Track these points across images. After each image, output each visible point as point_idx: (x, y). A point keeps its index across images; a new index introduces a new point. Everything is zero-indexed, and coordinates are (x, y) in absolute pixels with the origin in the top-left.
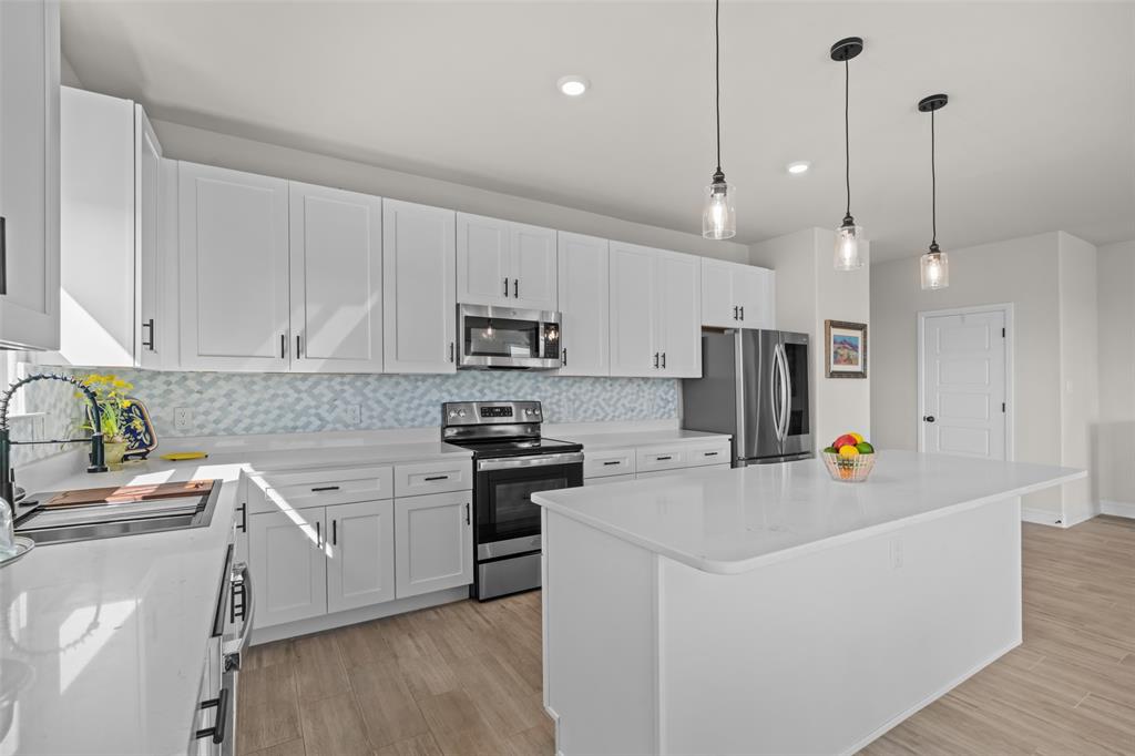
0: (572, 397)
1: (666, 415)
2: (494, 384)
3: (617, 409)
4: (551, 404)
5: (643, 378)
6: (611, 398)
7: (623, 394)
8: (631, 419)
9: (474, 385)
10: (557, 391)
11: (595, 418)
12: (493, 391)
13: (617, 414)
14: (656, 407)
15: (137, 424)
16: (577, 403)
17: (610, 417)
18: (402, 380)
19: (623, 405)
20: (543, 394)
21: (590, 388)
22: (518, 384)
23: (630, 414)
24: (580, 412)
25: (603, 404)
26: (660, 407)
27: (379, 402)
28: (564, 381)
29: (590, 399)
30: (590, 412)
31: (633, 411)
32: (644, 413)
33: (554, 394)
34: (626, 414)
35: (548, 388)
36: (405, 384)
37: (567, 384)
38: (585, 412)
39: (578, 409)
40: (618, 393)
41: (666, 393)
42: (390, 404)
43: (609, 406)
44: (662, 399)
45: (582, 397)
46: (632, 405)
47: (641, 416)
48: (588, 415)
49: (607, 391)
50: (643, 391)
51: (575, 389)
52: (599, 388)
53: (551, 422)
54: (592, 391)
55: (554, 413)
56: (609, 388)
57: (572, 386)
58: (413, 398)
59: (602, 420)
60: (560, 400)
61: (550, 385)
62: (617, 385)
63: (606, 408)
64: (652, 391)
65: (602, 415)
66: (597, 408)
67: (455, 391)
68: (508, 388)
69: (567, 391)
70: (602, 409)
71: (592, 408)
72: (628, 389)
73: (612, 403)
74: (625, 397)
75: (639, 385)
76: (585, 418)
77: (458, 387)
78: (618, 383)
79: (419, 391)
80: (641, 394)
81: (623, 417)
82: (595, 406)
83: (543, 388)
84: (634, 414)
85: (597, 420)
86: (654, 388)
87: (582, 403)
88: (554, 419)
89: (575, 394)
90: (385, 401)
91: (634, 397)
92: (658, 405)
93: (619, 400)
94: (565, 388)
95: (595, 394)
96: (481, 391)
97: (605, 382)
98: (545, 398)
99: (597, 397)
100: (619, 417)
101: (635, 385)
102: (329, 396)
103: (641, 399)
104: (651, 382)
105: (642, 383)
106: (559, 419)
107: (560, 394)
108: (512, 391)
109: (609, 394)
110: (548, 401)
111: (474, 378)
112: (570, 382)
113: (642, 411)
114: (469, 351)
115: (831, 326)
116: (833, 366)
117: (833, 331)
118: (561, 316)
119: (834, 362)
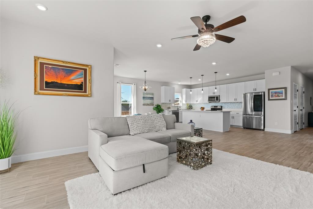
3: (235, 107)
4: (224, 106)
9: (215, 104)
12: (217, 104)
16: (228, 106)
21: (230, 104)
23: (237, 108)
25: (232, 106)
29: (230, 106)
35: (224, 104)
36: (208, 104)
37: (226, 104)
47: (240, 108)
48: (230, 108)
49: (233, 104)
51: (228, 104)
83: (222, 104)
106: (225, 108)
114: (209, 100)
115: (269, 90)
116: (271, 98)
117: (271, 91)
118: (219, 96)
119: (271, 97)
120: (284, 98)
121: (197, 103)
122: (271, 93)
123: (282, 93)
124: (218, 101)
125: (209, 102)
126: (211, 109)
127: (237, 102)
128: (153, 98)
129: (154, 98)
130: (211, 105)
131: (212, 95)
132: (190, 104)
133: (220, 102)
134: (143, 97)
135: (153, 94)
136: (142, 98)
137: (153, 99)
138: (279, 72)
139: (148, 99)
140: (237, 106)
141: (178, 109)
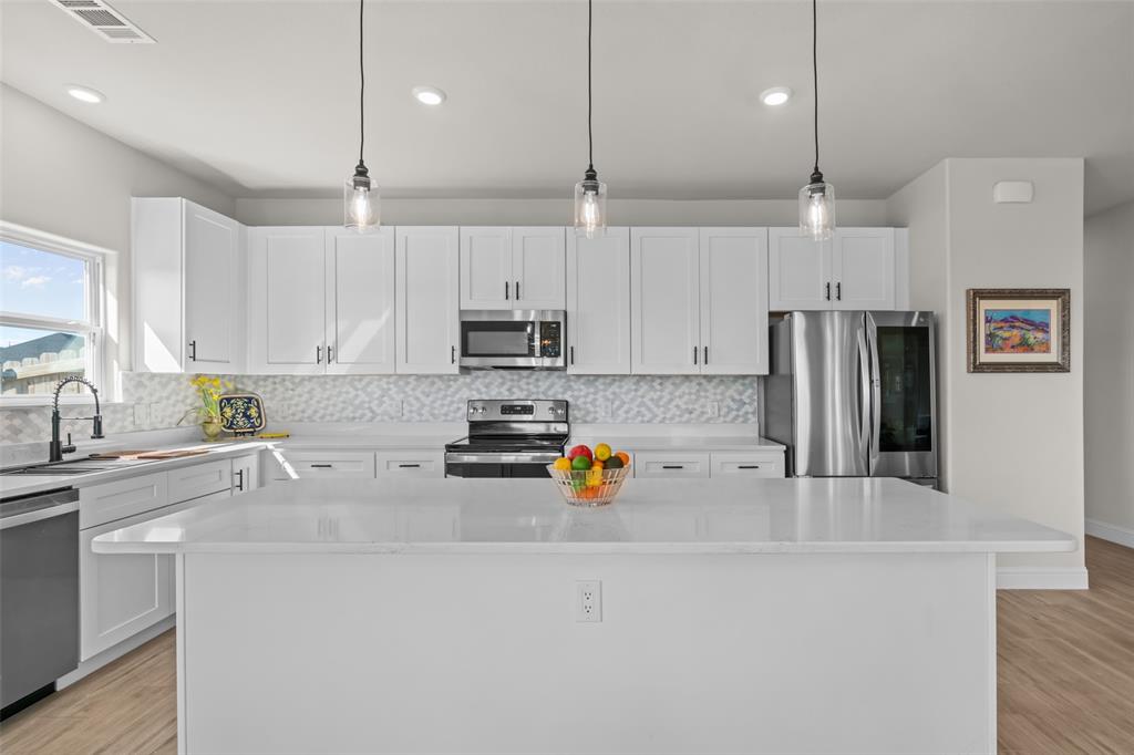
0: (611, 397)
1: (741, 419)
2: (523, 383)
3: (669, 409)
4: (585, 403)
5: (705, 376)
6: (661, 398)
7: (677, 394)
8: (688, 422)
9: (503, 384)
10: (592, 390)
11: (640, 418)
12: (522, 390)
13: (668, 416)
14: (724, 410)
15: (253, 412)
16: (617, 403)
17: (659, 419)
18: (436, 380)
19: (678, 406)
20: (576, 393)
21: (634, 387)
22: (548, 383)
23: (687, 416)
24: (621, 412)
25: (649, 403)
26: (730, 410)
27: (417, 399)
28: (601, 380)
29: (632, 400)
30: (632, 413)
31: (691, 413)
32: (706, 416)
33: (588, 394)
34: (680, 416)
35: (582, 387)
36: (439, 384)
37: (604, 384)
38: (627, 412)
39: (619, 408)
40: (671, 394)
41: (741, 394)
42: (427, 401)
43: (658, 406)
44: (733, 400)
45: (623, 396)
46: (690, 407)
47: (703, 419)
48: (629, 415)
49: (656, 391)
50: (706, 391)
51: (615, 388)
52: (644, 387)
53: (586, 422)
54: (636, 390)
55: (588, 413)
56: (658, 387)
57: (610, 384)
58: (446, 396)
59: (649, 421)
60: (595, 400)
61: (584, 384)
62: (668, 384)
63: (655, 409)
64: (719, 391)
65: (648, 416)
66: (643, 409)
67: (484, 390)
68: (537, 387)
69: (605, 390)
70: (649, 409)
71: (636, 409)
72: (685, 388)
73: (661, 403)
74: (680, 397)
75: (700, 384)
76: (627, 419)
77: (487, 386)
78: (671, 381)
80: (702, 394)
81: (677, 419)
82: (638, 406)
83: (576, 387)
84: (693, 416)
85: (643, 422)
86: (722, 387)
87: (623, 403)
88: (589, 419)
89: (614, 393)
90: (423, 398)
91: (693, 397)
92: (728, 407)
93: (671, 400)
94: (601, 387)
95: (639, 393)
96: (509, 390)
97: (653, 381)
98: (577, 398)
99: (643, 397)
100: (672, 418)
101: (694, 384)
103: (703, 400)
104: (716, 381)
105: (703, 381)
106: (596, 419)
107: (595, 393)
108: (541, 390)
109: (658, 393)
110: (582, 400)
111: (502, 377)
112: (608, 380)
113: (703, 413)
114: (465, 353)
115: (976, 297)
116: (985, 357)
117: (986, 305)
118: (566, 313)
119: (987, 350)
120: (1052, 356)
121: (332, 369)
122: (988, 321)
123: (1043, 327)
124: (560, 362)
125: (465, 370)
126: (474, 425)
130: (466, 394)
131: (489, 302)
132: (235, 378)
133: (571, 370)
138: (1033, 184)
140: (686, 403)
141: (56, 444)
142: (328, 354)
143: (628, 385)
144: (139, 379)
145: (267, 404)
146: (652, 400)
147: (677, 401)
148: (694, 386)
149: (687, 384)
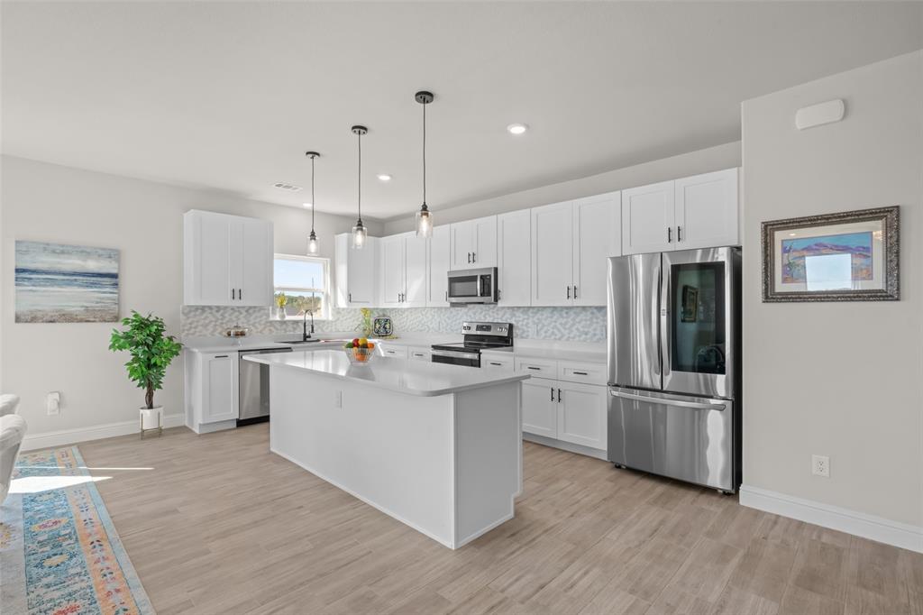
0: (537, 321)
3: (572, 331)
4: (522, 325)
5: (596, 308)
6: (566, 323)
7: (577, 320)
8: (585, 341)
9: (481, 313)
10: (526, 317)
11: (553, 337)
12: (490, 316)
13: (572, 335)
15: (387, 326)
16: (540, 326)
17: (565, 337)
19: (577, 329)
20: (517, 319)
21: (549, 315)
23: (584, 336)
24: (542, 332)
25: (559, 326)
28: (531, 310)
29: (549, 324)
30: (550, 332)
31: (586, 334)
32: (597, 337)
33: (524, 319)
34: (580, 336)
35: (521, 315)
37: (533, 313)
38: (546, 332)
39: (541, 329)
40: (574, 320)
42: (450, 322)
43: (565, 329)
45: (543, 321)
46: (586, 330)
47: (595, 339)
48: (548, 334)
49: (563, 317)
50: (597, 318)
51: (538, 316)
52: (556, 315)
53: (522, 337)
54: (551, 317)
55: (524, 332)
56: (565, 315)
57: (536, 313)
59: (560, 339)
60: (528, 323)
61: (522, 313)
62: (571, 313)
63: (563, 330)
65: (559, 336)
66: (555, 330)
68: (498, 314)
69: (533, 317)
70: (559, 330)
71: (551, 330)
72: (582, 316)
73: (567, 326)
74: (579, 322)
75: (592, 313)
76: (546, 337)
77: (475, 314)
78: (574, 310)
79: (459, 317)
80: (595, 320)
81: (577, 338)
82: (553, 328)
83: (516, 315)
84: (588, 336)
85: (555, 339)
87: (544, 326)
88: (524, 335)
89: (538, 319)
90: (447, 320)
91: (588, 322)
93: (573, 325)
94: (531, 315)
95: (553, 320)
96: (484, 316)
97: (562, 311)
99: (555, 322)
100: (574, 338)
101: (589, 313)
102: (431, 317)
103: (595, 325)
105: (595, 311)
106: (528, 336)
107: (528, 319)
109: (565, 320)
110: (520, 323)
111: (481, 309)
112: (535, 310)
113: (595, 335)
114: (451, 295)
115: (769, 229)
116: (780, 287)
117: (780, 236)
118: (496, 269)
119: (785, 280)
120: (879, 283)
121: (405, 305)
122: (785, 251)
124: (492, 299)
126: (467, 337)
127: (584, 308)
128: (115, 276)
129: (125, 281)
130: (462, 320)
131: (462, 265)
133: (500, 304)
134: (18, 271)
135: (114, 255)
136: (13, 274)
137: (116, 285)
138: (845, 102)
139: (69, 283)
140: (583, 327)
141: (305, 334)
142: (402, 297)
143: (546, 314)
144: (337, 311)
145: (394, 322)
146: (561, 324)
147: (577, 326)
148: (589, 315)
149: (584, 313)
